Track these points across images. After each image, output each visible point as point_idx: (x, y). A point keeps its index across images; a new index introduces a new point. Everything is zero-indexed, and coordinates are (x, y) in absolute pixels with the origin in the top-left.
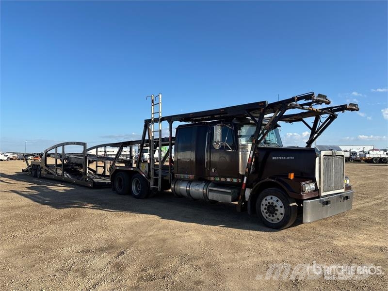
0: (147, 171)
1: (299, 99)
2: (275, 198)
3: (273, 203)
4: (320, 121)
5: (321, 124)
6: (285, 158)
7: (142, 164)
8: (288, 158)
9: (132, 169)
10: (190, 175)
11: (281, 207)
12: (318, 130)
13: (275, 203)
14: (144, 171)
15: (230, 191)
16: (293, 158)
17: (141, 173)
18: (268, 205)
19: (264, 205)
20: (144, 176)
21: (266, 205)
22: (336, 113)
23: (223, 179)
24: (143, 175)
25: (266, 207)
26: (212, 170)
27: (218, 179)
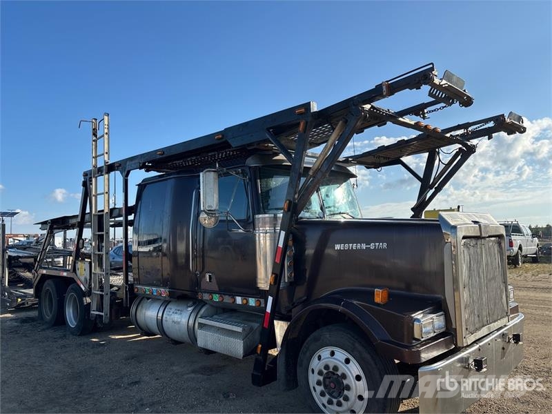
0: (88, 278)
1: (394, 88)
2: (341, 355)
3: (336, 368)
4: (440, 160)
5: (442, 167)
6: (364, 246)
7: (79, 263)
8: (372, 246)
9: (65, 274)
10: (162, 289)
11: (358, 378)
12: (436, 180)
13: (343, 368)
14: (83, 279)
15: (239, 329)
16: (385, 245)
17: (79, 282)
18: (325, 371)
19: (316, 372)
20: (83, 289)
21: (320, 373)
22: (474, 142)
23: (227, 299)
24: (82, 286)
25: (321, 378)
26: (204, 276)
27: (216, 298)
